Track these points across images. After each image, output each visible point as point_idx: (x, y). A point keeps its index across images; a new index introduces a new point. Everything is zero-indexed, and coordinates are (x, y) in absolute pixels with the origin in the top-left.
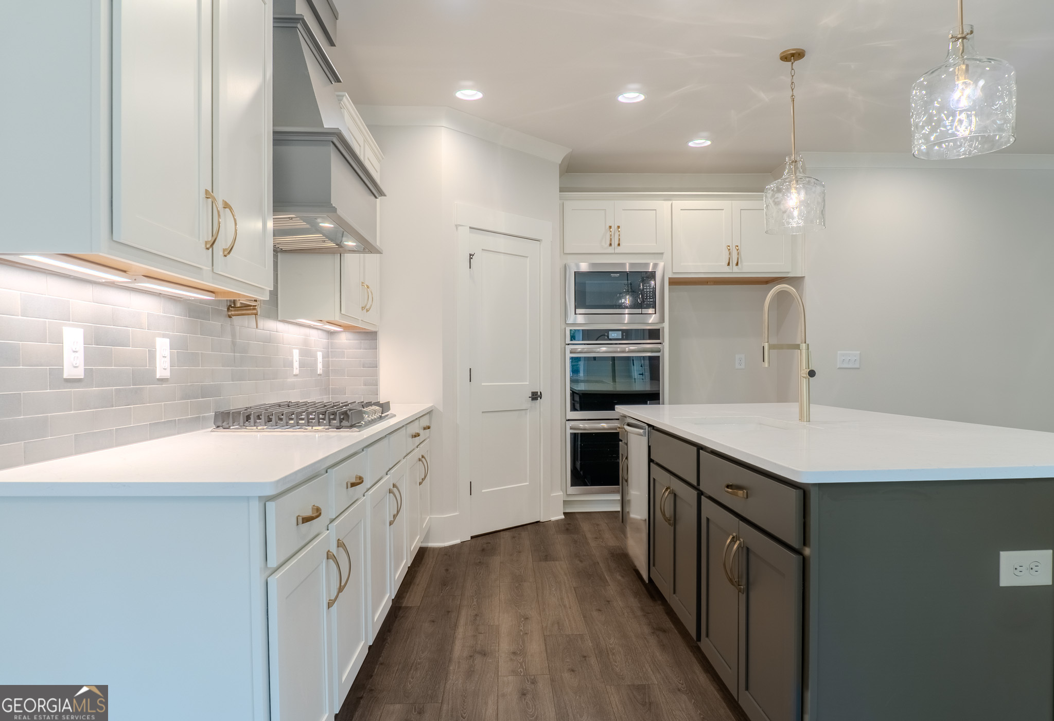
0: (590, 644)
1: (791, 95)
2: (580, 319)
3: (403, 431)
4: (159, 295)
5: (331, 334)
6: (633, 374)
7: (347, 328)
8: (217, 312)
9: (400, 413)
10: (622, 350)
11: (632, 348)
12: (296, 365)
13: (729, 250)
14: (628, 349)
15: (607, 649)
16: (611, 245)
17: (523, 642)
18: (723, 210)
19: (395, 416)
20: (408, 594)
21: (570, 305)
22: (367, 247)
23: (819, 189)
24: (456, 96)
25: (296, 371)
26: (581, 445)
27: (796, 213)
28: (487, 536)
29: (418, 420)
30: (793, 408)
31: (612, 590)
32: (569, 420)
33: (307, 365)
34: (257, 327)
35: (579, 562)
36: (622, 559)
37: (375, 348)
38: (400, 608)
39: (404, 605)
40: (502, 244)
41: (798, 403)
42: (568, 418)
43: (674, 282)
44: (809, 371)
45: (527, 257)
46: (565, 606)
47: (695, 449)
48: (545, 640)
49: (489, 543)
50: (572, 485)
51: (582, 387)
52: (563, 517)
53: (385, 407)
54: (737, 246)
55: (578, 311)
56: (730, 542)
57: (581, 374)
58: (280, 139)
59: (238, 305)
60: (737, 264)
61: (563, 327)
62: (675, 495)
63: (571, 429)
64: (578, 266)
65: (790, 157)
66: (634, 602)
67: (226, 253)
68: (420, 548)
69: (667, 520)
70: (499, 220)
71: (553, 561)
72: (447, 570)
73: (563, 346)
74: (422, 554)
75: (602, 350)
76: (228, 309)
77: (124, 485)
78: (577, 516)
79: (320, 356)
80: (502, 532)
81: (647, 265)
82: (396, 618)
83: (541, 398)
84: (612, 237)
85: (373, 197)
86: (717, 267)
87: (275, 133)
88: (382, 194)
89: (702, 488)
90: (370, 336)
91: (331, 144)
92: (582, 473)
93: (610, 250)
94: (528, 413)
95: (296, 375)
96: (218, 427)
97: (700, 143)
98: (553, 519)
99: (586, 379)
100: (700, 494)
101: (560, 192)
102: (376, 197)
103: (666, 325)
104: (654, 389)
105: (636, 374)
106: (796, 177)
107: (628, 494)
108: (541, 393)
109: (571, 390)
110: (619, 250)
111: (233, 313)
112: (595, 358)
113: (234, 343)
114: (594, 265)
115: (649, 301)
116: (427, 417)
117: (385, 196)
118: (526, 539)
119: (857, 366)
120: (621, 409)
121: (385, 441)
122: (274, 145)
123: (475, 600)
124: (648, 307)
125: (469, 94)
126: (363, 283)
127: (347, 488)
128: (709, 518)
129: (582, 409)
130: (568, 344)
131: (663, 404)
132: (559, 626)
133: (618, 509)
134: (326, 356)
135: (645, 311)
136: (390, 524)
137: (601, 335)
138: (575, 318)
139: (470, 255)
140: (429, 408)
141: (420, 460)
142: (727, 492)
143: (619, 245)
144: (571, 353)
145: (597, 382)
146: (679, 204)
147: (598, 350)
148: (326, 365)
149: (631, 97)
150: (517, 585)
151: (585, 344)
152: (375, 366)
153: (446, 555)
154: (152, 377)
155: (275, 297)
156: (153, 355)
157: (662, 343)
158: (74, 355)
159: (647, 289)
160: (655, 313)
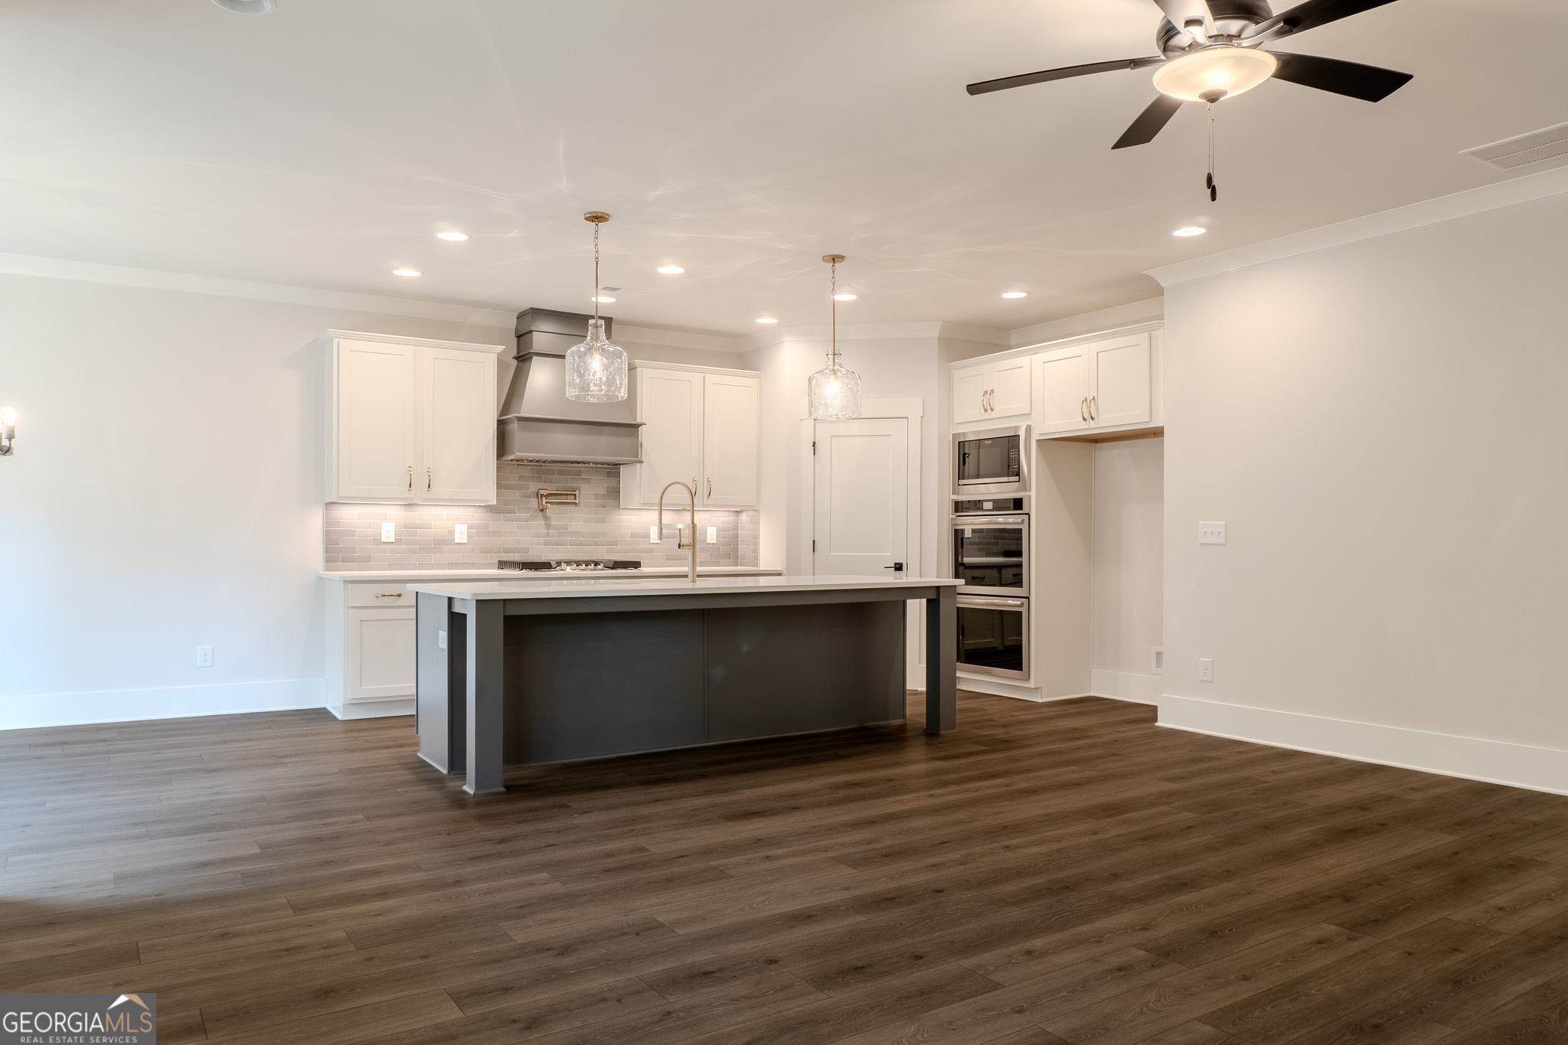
4: (457, 506)
11: (1003, 519)
12: (655, 536)
14: (998, 520)
16: (985, 410)
18: (1081, 356)
25: (655, 540)
37: (757, 523)
40: (856, 428)
45: (890, 435)
54: (1094, 397)
55: (961, 482)
60: (1091, 419)
75: (979, 521)
81: (1013, 428)
84: (986, 402)
86: (1076, 424)
93: (986, 416)
95: (655, 544)
103: (1032, 494)
108: (904, 564)
109: (955, 563)
110: (992, 415)
115: (1014, 468)
119: (1222, 541)
124: (1013, 474)
135: (1010, 479)
139: (813, 443)
143: (992, 410)
144: (954, 525)
147: (975, 521)
154: (451, 542)
155: (614, 494)
156: (452, 533)
157: (1027, 514)
158: (388, 533)
159: (1013, 454)
160: (1019, 481)
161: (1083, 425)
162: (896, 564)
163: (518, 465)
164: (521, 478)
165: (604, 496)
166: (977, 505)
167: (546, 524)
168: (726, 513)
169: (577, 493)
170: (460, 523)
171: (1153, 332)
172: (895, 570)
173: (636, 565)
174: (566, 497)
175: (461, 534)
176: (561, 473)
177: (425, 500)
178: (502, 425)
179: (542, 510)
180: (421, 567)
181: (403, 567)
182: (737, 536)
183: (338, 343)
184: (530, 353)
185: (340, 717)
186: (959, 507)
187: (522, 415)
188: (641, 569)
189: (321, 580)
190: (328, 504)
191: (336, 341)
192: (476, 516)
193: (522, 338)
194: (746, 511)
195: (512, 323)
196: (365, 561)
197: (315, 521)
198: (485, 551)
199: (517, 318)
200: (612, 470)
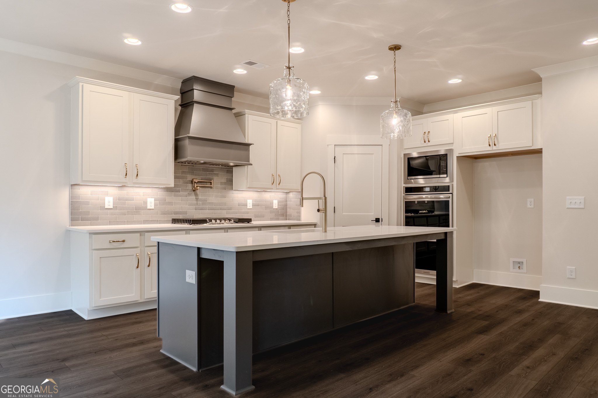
5: (288, 193)
8: (185, 190)
12: (249, 205)
13: (491, 137)
16: (425, 142)
18: (487, 113)
40: (355, 150)
43: (460, 158)
45: (374, 154)
54: (495, 135)
55: (409, 178)
60: (494, 146)
76: (192, 188)
84: (426, 138)
86: (483, 148)
91: (189, 139)
93: (425, 145)
95: (250, 209)
97: (455, 81)
103: (454, 183)
108: (381, 219)
110: (429, 144)
115: (444, 171)
119: (583, 206)
126: (273, 174)
130: (405, 195)
134: (283, 202)
135: (442, 176)
139: (335, 157)
143: (429, 141)
144: (405, 199)
148: (283, 205)
154: (145, 208)
155: (230, 182)
156: (145, 203)
157: (451, 193)
158: (109, 202)
159: (443, 164)
160: (447, 177)
161: (489, 148)
162: (376, 219)
163: (181, 165)
164: (183, 172)
165: (225, 183)
166: (419, 190)
167: (196, 198)
168: (282, 193)
169: (212, 181)
170: (150, 198)
171: (534, 101)
172: (376, 222)
173: (249, 221)
174: (207, 183)
175: (151, 203)
176: (205, 170)
177: (134, 183)
178: (177, 141)
179: (194, 191)
180: (128, 223)
181: (117, 223)
182: (286, 205)
183: (83, 86)
184: (193, 101)
185: (86, 317)
186: (408, 190)
187: (190, 135)
188: (252, 222)
189: (68, 232)
190: (72, 185)
191: (81, 84)
192: (160, 194)
193: (184, 95)
194: (292, 192)
195: (179, 85)
196: (94, 220)
197: (64, 196)
198: (164, 213)
199: (182, 83)
200: (229, 169)
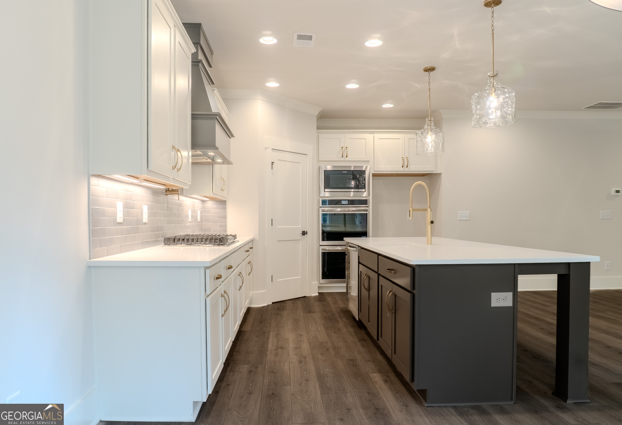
0: (330, 345)
1: (429, 88)
2: (327, 194)
3: (242, 249)
4: (144, 187)
5: (203, 201)
6: (356, 222)
7: (211, 199)
8: (162, 193)
9: (241, 241)
10: (348, 210)
11: (354, 209)
12: (190, 217)
13: (403, 159)
14: (352, 209)
15: (338, 347)
16: (343, 156)
17: (300, 344)
18: (400, 139)
19: (239, 241)
20: (244, 326)
21: (322, 186)
22: (226, 161)
23: (441, 134)
24: (266, 86)
25: (190, 220)
26: (327, 258)
27: (430, 145)
28: (280, 303)
29: (248, 244)
30: (424, 239)
31: (341, 324)
32: (321, 246)
33: (194, 217)
34: (179, 200)
35: (325, 314)
36: (347, 313)
37: (225, 209)
38: (241, 331)
39: (243, 330)
40: (288, 157)
41: (426, 237)
42: (320, 245)
43: (374, 175)
44: (431, 221)
45: (300, 163)
46: (319, 331)
47: (377, 255)
48: (310, 343)
49: (281, 306)
50: (322, 278)
51: (328, 229)
52: (318, 294)
53: (235, 237)
54: (407, 157)
55: (326, 190)
56: (389, 293)
57: (328, 222)
58: (194, 117)
59: (170, 190)
60: (407, 167)
61: (318, 198)
62: (369, 277)
63: (322, 250)
64: (326, 167)
65: (428, 118)
66: (351, 330)
67: (173, 168)
68: (248, 307)
69: (366, 289)
70: (287, 144)
71: (313, 313)
72: (262, 317)
73: (318, 208)
74: (249, 310)
75: (338, 210)
76: (166, 191)
77: (155, 262)
78: (325, 294)
79: (199, 212)
80: (287, 301)
81: (362, 167)
82: (240, 335)
83: (307, 234)
84: (343, 153)
85: (229, 138)
86: (397, 168)
87: (192, 114)
88: (233, 136)
89: (379, 272)
90: (222, 203)
91: (216, 119)
92: (327, 273)
93: (342, 159)
94: (300, 242)
95: (190, 222)
96: (165, 244)
97: (388, 106)
98: (313, 295)
99: (330, 225)
100: (379, 275)
101: (317, 129)
102: (230, 138)
103: (371, 197)
104: (364, 230)
105: (358, 222)
106: (431, 128)
107: (349, 283)
108: (307, 231)
109: (322, 231)
111: (168, 193)
112: (335, 214)
113: (168, 207)
114: (334, 167)
115: (362, 185)
116: (251, 243)
117: (234, 137)
118: (299, 304)
119: (468, 219)
120: (347, 239)
121: (237, 252)
122: (192, 120)
123: (276, 328)
124: (362, 188)
125: (272, 84)
126: (221, 177)
127: (227, 269)
128: (382, 285)
129: (327, 240)
130: (321, 207)
131: (369, 237)
132: (316, 338)
133: (345, 291)
134: (201, 213)
135: (360, 190)
136: (239, 290)
137: (337, 202)
138: (325, 194)
139: (272, 163)
140: (251, 239)
141: (249, 263)
142: (388, 272)
143: (347, 156)
144: (322, 211)
145: (336, 226)
146: (377, 136)
147: (336, 210)
148: (201, 217)
149: (352, 86)
150: (296, 323)
151: (329, 207)
152: (225, 217)
153: (260, 310)
154: (142, 222)
156: (142, 213)
157: (368, 207)
158: (120, 212)
159: (361, 179)
160: (365, 192)
161: (402, 169)
162: (303, 232)
170: (144, 206)
172: (303, 235)
175: (146, 213)
181: (126, 249)
192: (150, 198)
